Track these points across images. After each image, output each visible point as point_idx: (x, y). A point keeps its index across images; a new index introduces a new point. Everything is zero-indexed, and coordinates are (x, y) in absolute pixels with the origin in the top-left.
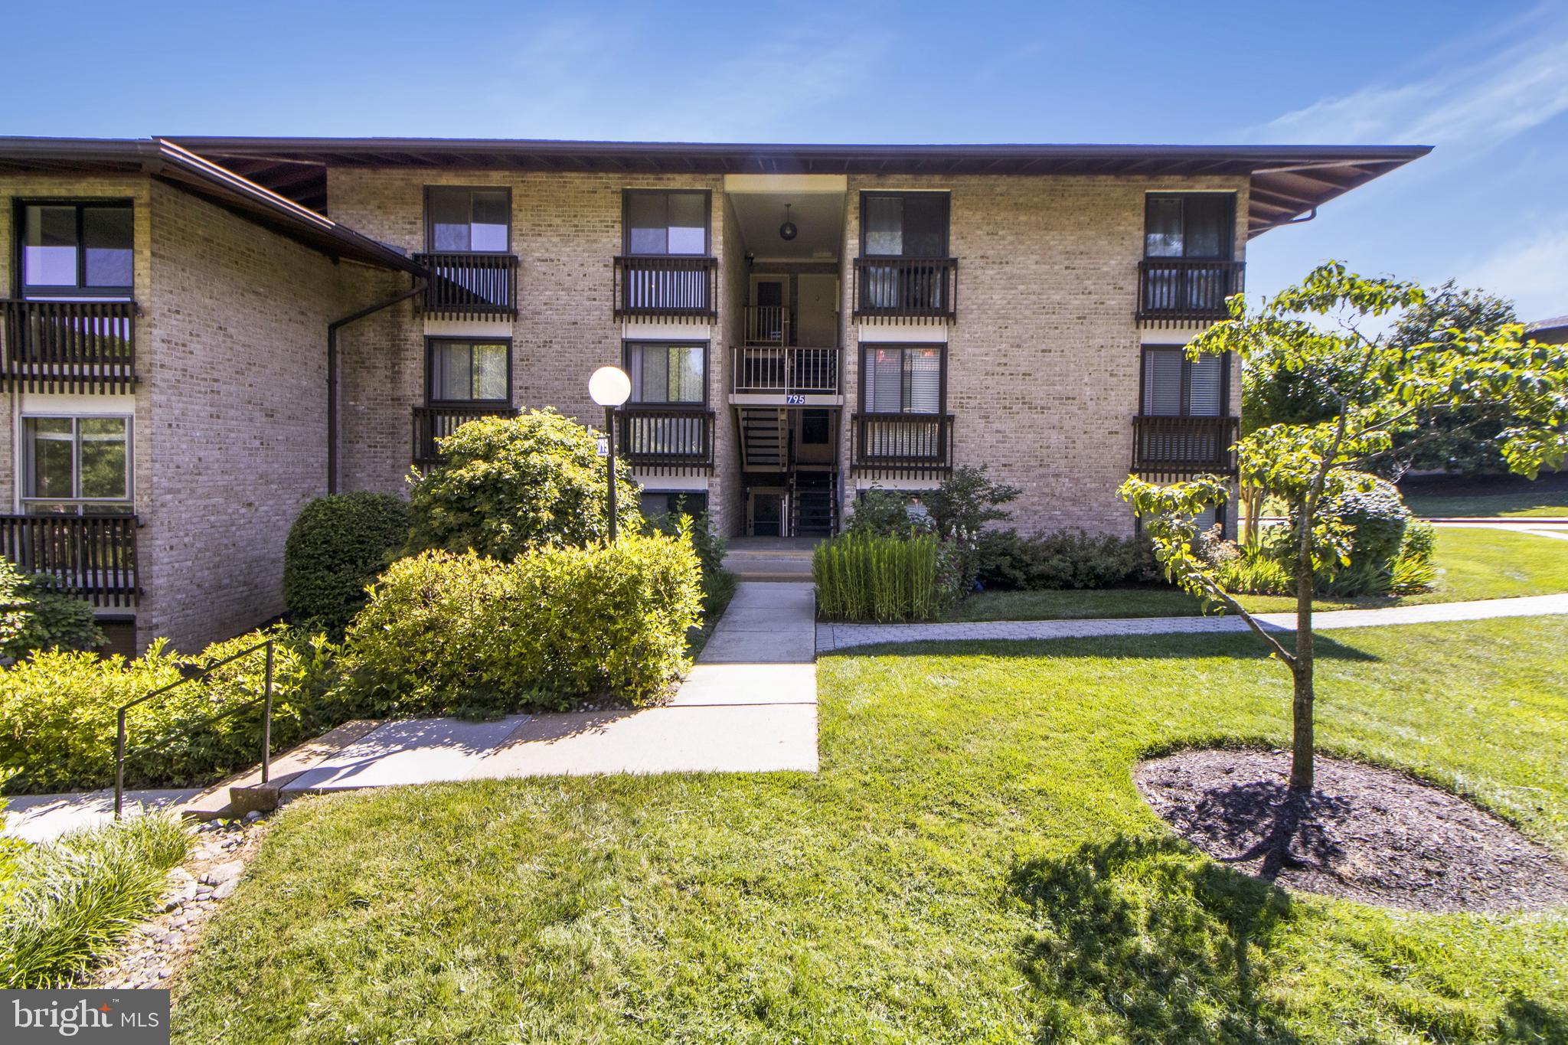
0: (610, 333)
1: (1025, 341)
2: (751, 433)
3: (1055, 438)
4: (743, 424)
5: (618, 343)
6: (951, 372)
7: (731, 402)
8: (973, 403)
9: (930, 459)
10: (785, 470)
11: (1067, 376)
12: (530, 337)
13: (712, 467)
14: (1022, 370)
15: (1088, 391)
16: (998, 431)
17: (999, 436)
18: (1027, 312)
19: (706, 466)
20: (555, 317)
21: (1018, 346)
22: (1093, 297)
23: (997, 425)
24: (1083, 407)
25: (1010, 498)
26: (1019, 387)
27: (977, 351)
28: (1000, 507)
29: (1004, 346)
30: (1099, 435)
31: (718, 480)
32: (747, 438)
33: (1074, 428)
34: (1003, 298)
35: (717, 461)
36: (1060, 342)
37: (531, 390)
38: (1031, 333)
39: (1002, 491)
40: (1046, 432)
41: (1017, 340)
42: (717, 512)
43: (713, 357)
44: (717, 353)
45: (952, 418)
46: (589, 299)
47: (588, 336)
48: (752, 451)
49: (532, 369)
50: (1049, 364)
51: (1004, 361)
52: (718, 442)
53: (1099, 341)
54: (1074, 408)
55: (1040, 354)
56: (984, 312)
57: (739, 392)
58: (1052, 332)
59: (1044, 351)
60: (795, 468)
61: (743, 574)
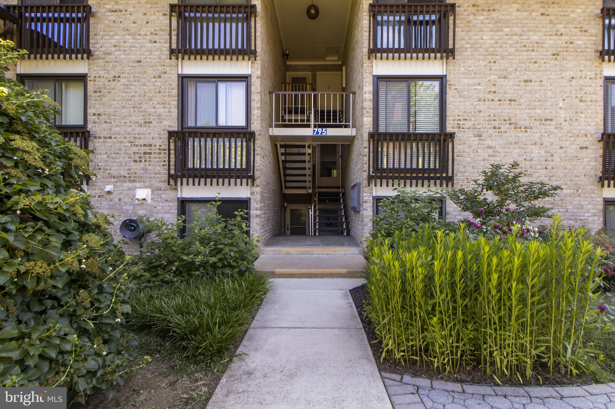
0: (168, 69)
1: (510, 73)
2: (288, 165)
3: (536, 152)
4: (282, 158)
5: (175, 78)
6: (450, 98)
7: (271, 134)
8: (468, 124)
9: (435, 170)
10: (310, 191)
11: (546, 101)
12: (102, 73)
13: (253, 178)
14: (509, 96)
15: (563, 114)
16: (489, 147)
17: (490, 151)
18: (512, 50)
19: (249, 177)
20: (123, 57)
21: (505, 77)
22: (563, 37)
23: (489, 142)
24: (559, 127)
25: (545, 194)
26: (506, 110)
27: (471, 81)
28: (538, 203)
29: (493, 77)
30: (573, 149)
31: (258, 189)
32: (285, 169)
33: (552, 144)
34: (491, 39)
35: (257, 174)
36: (539, 74)
37: (103, 117)
38: (515, 66)
39: (536, 188)
40: (530, 148)
41: (504, 73)
42: (257, 216)
43: (253, 89)
44: (256, 85)
45: (452, 136)
46: (151, 42)
47: (150, 71)
48: (288, 178)
49: (104, 99)
50: (530, 92)
51: (493, 89)
52: (258, 159)
53: (570, 74)
54: (552, 128)
55: (522, 83)
56: (476, 50)
57: (277, 126)
58: (532, 66)
59: (526, 81)
60: (317, 190)
61: (278, 271)
